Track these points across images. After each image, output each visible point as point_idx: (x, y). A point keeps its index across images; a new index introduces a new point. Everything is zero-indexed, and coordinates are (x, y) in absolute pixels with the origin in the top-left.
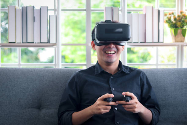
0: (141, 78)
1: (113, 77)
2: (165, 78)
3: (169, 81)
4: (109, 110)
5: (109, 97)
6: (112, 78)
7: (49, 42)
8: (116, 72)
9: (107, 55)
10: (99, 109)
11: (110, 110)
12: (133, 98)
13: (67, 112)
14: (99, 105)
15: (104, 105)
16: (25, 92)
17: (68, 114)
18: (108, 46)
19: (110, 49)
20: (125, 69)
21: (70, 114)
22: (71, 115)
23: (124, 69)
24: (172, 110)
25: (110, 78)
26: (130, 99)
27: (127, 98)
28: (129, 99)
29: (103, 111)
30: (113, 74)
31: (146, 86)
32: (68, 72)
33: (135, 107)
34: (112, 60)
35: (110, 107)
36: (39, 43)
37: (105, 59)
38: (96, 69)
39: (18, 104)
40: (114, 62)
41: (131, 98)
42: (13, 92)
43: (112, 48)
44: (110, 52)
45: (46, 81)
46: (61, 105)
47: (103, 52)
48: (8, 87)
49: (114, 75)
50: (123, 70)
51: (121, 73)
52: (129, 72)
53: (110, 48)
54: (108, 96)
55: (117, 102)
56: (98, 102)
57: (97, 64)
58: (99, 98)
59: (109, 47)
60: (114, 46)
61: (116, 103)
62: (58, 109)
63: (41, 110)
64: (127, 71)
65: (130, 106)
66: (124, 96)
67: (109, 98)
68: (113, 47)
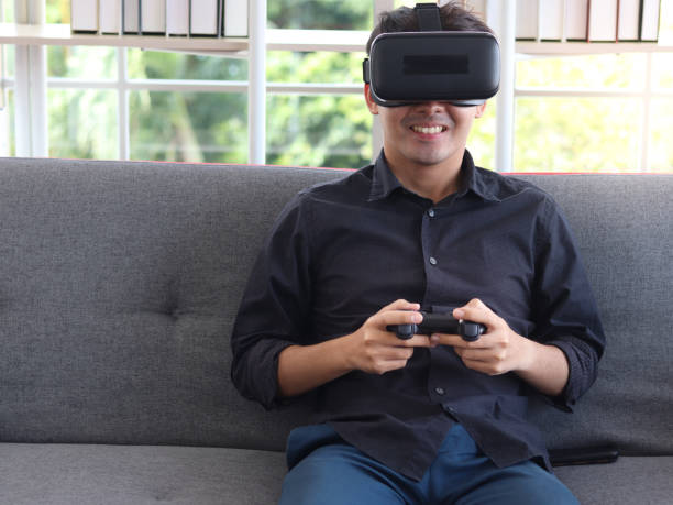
0: (542, 221)
1: (435, 210)
2: (631, 216)
3: (648, 225)
4: (404, 363)
5: (407, 321)
6: (432, 214)
7: (221, 30)
8: (450, 193)
9: (415, 136)
10: (370, 359)
11: (409, 360)
12: (493, 328)
13: (263, 341)
14: (368, 344)
15: (386, 345)
16: (120, 255)
17: (265, 352)
18: (419, 109)
19: (426, 120)
20: (483, 184)
21: (273, 352)
22: (277, 356)
23: (479, 184)
24: (650, 333)
25: (425, 216)
26: (481, 330)
27: (469, 329)
28: (478, 330)
29: (384, 365)
30: (436, 198)
31: (556, 251)
32: (277, 183)
33: (497, 359)
34: (433, 155)
35: (409, 353)
36: (185, 36)
37: (409, 148)
38: (374, 180)
39: (96, 295)
40: (441, 161)
41: (486, 328)
42: (76, 253)
43: (433, 113)
44: (425, 130)
45: (197, 215)
46: (245, 312)
47: (401, 129)
48: (61, 235)
49: (440, 203)
50: (475, 188)
51: (464, 197)
52: (498, 197)
53: (426, 114)
54: (403, 317)
55: (435, 337)
56: (367, 332)
57: (382, 162)
58: (371, 320)
59: (423, 112)
60: (442, 108)
61: (431, 341)
62: (234, 320)
63: (176, 319)
64: (488, 193)
65: (480, 354)
66: (461, 321)
67: (405, 325)
68: (438, 112)
